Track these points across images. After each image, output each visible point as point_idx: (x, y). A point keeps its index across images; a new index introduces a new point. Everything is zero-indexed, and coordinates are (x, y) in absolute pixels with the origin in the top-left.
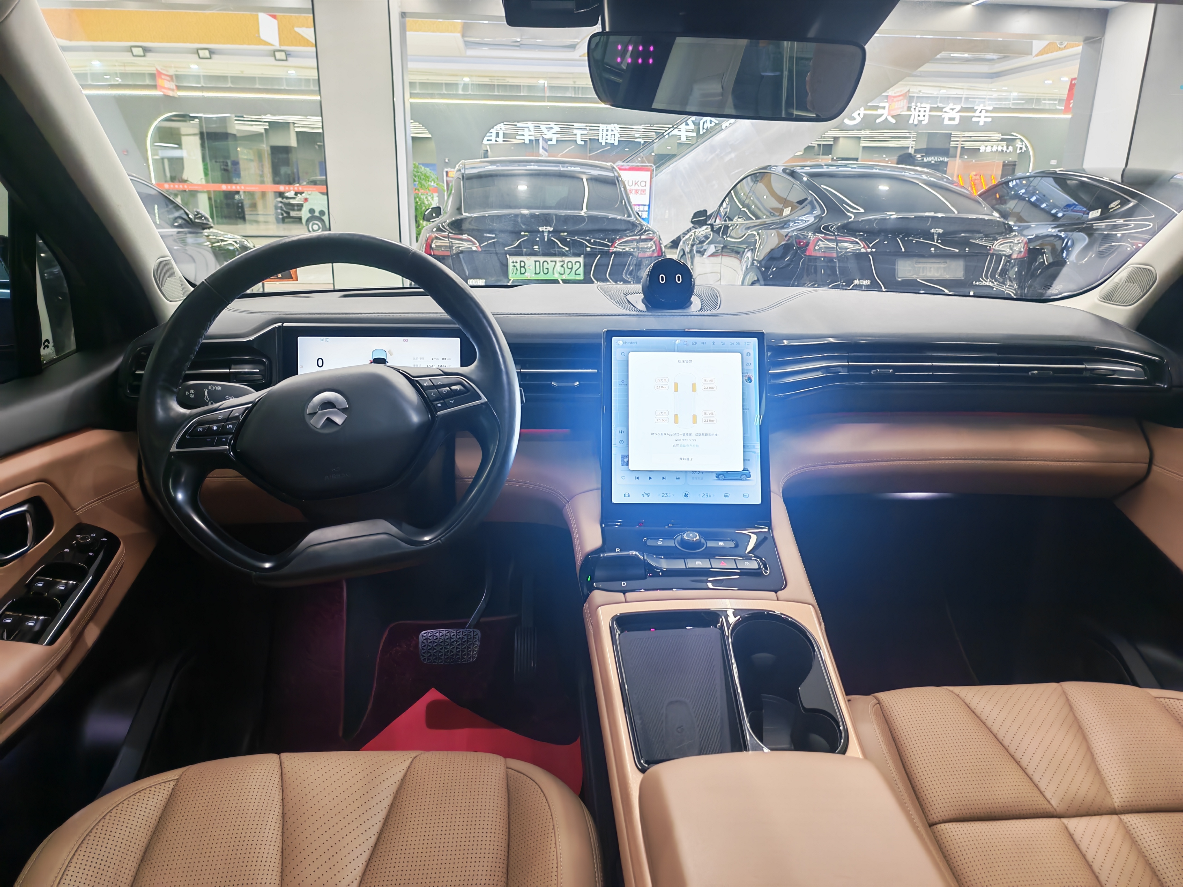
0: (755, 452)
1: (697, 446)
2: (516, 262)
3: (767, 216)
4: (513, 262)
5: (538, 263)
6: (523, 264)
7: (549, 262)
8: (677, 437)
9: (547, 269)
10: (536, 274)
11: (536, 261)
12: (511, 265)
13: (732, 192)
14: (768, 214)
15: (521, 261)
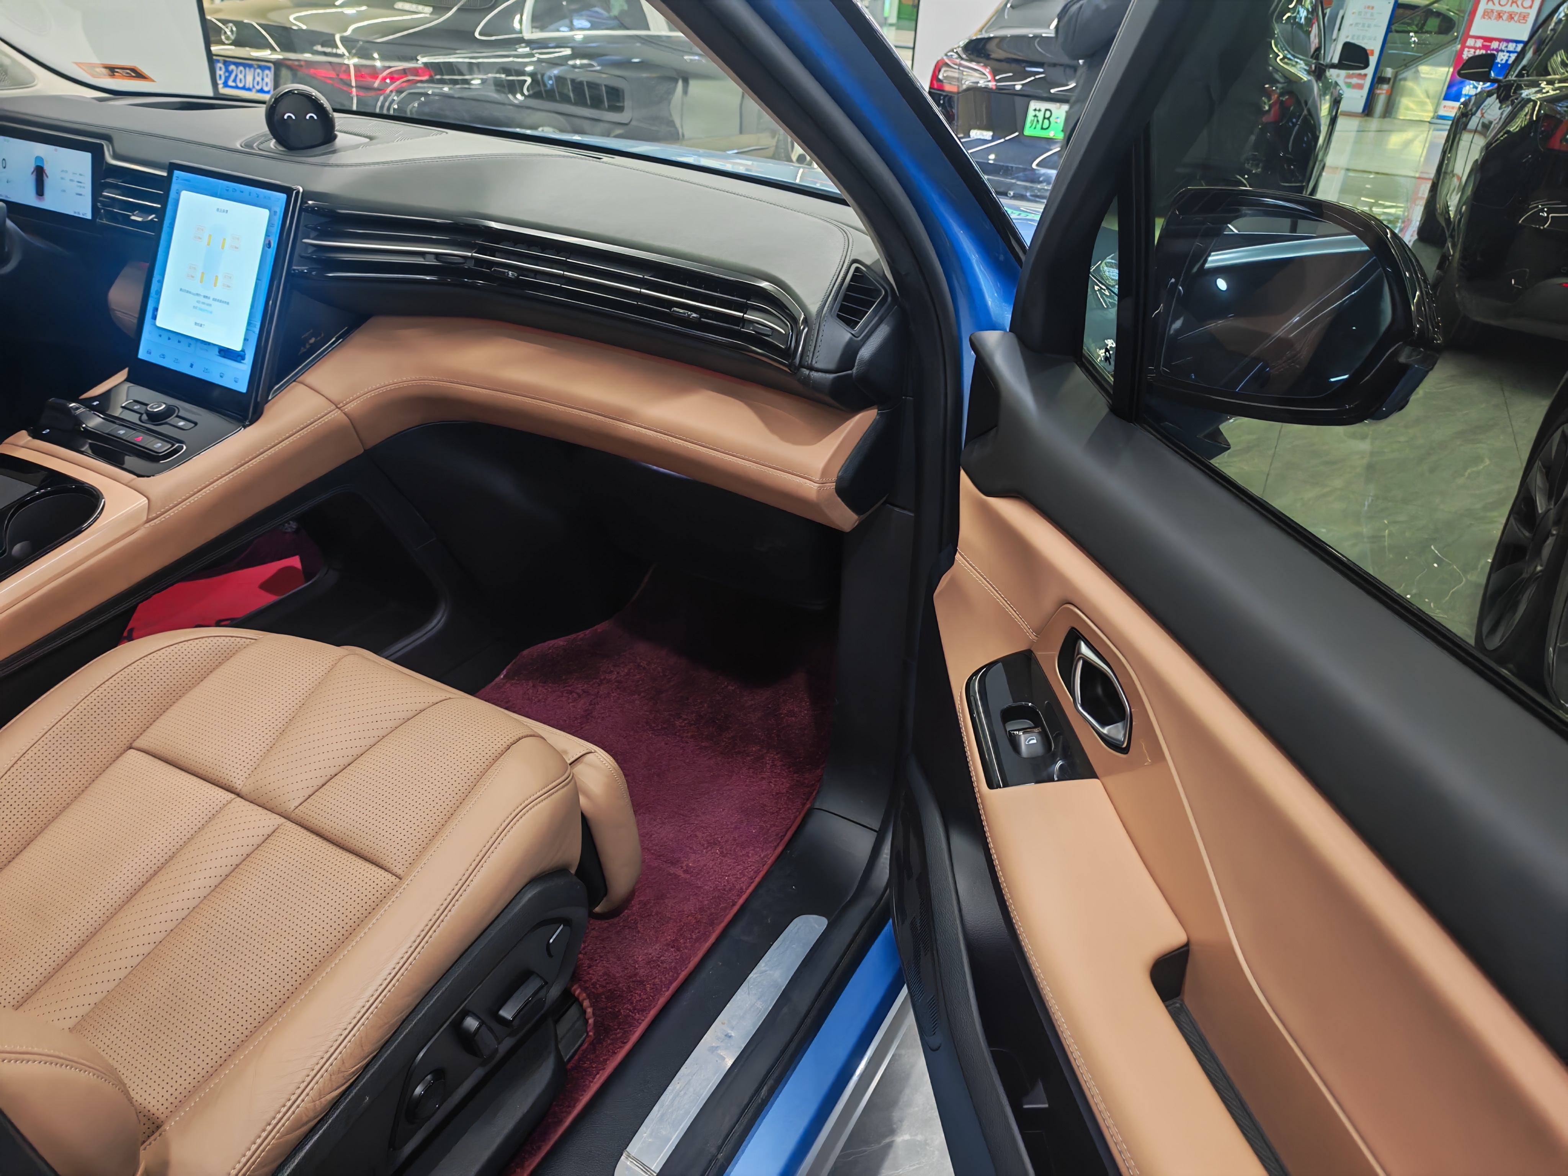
0: (254, 332)
1: (211, 312)
8: (198, 298)
12: (1031, 114)
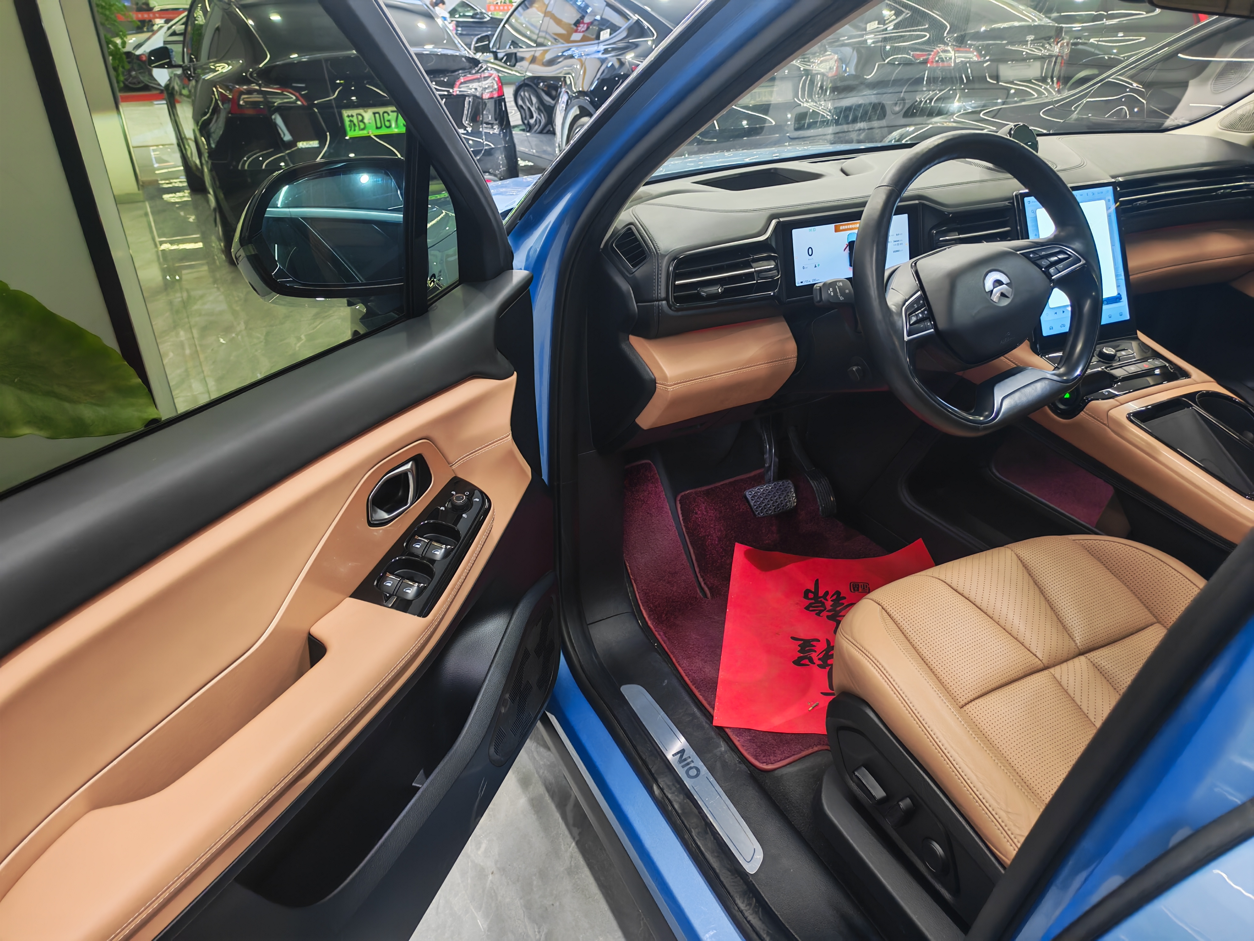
0: (1122, 279)
2: (352, 116)
3: (552, 43)
4: (348, 116)
5: (377, 115)
6: (360, 118)
7: (389, 112)
9: (389, 121)
10: (377, 128)
11: (374, 114)
12: (347, 120)
13: (506, 26)
14: (553, 41)
15: (358, 114)
